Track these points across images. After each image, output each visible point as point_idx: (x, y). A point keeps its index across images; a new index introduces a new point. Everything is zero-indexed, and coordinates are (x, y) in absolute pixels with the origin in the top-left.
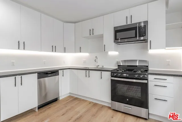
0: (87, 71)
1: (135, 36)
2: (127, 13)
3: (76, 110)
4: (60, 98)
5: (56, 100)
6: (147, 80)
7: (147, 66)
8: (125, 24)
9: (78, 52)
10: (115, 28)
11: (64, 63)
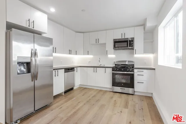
0: (95, 68)
1: (126, 46)
2: (122, 31)
3: (90, 93)
4: (75, 88)
5: (72, 89)
6: (134, 72)
7: (134, 65)
8: (121, 38)
9: (86, 55)
10: (114, 40)
11: (73, 63)
